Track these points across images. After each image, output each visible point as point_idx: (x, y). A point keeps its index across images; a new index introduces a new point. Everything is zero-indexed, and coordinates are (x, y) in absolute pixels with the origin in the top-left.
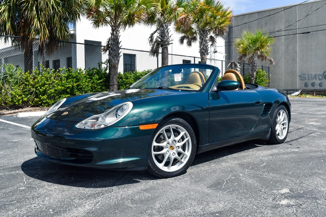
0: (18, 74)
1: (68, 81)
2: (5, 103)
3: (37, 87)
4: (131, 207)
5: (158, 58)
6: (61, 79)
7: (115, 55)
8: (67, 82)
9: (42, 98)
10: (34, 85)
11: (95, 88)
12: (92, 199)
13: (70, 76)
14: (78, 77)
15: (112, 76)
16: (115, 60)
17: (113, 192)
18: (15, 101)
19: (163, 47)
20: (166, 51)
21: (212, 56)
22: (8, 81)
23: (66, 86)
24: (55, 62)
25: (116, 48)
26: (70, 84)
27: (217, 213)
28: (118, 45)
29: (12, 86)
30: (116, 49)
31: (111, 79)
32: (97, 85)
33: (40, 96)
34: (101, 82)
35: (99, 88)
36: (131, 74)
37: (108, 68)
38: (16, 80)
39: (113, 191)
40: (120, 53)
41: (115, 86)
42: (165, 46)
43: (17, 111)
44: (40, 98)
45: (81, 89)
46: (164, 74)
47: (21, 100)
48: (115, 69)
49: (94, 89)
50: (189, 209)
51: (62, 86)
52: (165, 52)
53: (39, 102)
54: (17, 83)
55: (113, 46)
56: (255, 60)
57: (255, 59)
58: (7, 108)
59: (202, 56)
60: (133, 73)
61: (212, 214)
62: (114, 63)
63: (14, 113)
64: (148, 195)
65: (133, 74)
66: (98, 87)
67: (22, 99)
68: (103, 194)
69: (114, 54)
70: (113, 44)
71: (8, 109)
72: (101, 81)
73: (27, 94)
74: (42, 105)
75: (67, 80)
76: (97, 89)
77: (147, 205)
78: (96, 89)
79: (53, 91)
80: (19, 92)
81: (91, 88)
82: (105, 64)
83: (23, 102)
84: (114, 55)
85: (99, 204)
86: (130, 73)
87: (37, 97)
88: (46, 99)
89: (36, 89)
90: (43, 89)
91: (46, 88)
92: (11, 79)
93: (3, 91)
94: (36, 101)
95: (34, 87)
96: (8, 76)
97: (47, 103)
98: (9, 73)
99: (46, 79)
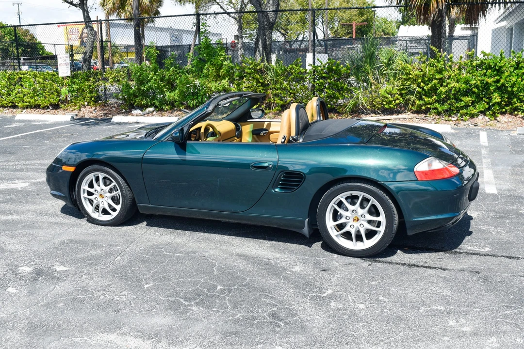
2: (374, 105)
3: (420, 83)
33: (424, 97)
38: (394, 71)
44: (424, 100)
53: (422, 108)
54: (395, 76)
73: (405, 94)
80: (394, 89)
87: (420, 99)
88: (435, 102)
89: (419, 85)
90: (429, 86)
91: (435, 85)
92: (386, 70)
93: (373, 87)
94: (418, 104)
95: (417, 82)
96: (383, 66)
97: (436, 109)
98: (386, 61)
99: (436, 70)
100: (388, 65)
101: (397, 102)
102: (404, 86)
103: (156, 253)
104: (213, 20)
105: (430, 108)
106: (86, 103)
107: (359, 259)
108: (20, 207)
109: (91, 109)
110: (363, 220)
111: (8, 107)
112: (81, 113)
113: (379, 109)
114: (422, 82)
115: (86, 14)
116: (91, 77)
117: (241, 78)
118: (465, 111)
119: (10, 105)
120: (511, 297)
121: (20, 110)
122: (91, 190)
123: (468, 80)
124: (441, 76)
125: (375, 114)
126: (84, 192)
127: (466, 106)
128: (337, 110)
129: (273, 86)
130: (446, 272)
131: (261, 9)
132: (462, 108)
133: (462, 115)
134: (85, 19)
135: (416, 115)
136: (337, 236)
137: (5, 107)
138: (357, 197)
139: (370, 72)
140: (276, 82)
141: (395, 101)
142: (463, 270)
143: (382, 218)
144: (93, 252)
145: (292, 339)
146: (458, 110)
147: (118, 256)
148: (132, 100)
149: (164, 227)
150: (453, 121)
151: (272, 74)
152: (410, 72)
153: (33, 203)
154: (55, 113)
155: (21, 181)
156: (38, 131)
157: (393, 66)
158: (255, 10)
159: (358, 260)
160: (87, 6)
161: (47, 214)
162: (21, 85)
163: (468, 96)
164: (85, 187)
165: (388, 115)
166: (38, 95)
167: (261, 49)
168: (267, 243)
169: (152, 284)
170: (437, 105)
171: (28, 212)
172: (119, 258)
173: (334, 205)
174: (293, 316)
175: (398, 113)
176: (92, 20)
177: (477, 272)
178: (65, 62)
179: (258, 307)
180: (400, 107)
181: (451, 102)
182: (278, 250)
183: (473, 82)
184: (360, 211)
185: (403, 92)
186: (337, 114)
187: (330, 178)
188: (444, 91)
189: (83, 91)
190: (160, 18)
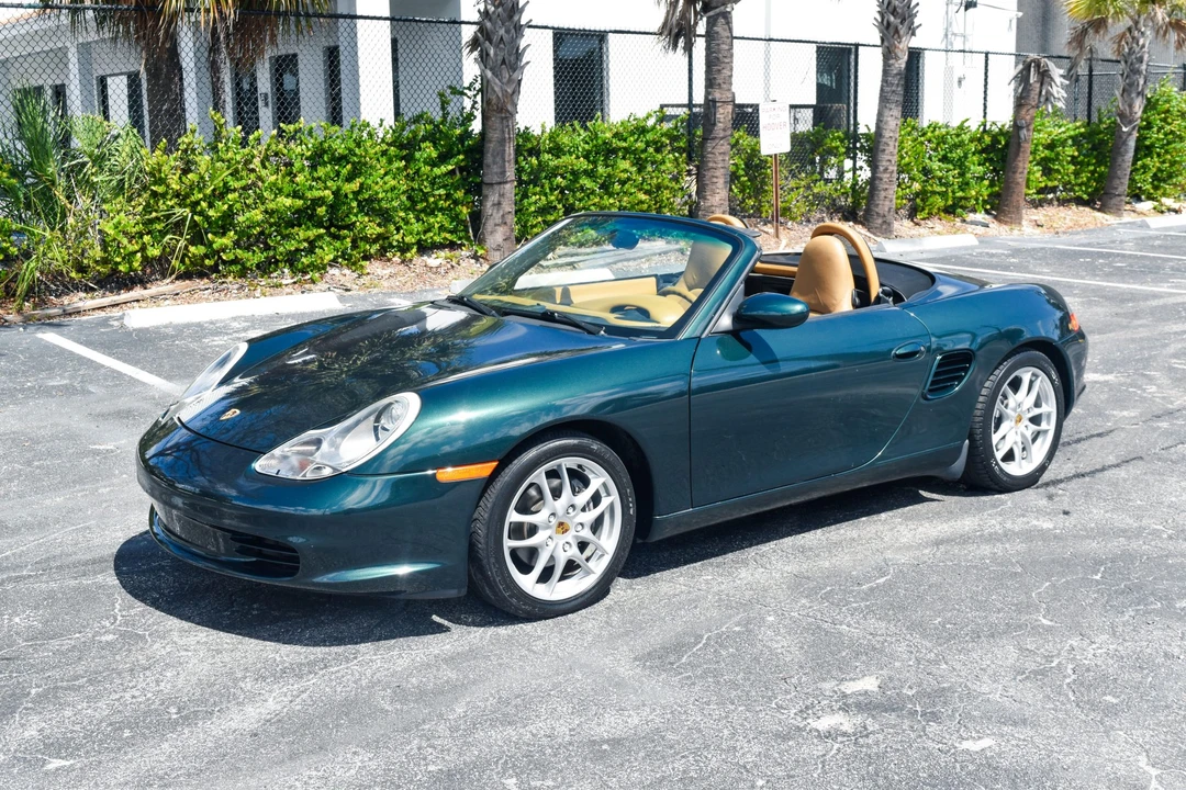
0: (124, 154)
1: (315, 175)
2: (82, 269)
3: (197, 203)
4: (387, 711)
5: (690, 57)
6: (289, 164)
7: (503, 62)
8: (314, 179)
9: (219, 242)
10: (187, 196)
11: (425, 196)
12: (291, 681)
13: (325, 152)
14: (355, 155)
15: (491, 146)
16: (505, 80)
17: (355, 661)
18: (118, 260)
19: (711, 13)
20: (725, 30)
21: (954, 24)
22: (87, 181)
23: (309, 195)
24: (280, 66)
25: (507, 31)
26: (326, 188)
27: (607, 742)
28: (516, 18)
29: (104, 201)
30: (506, 37)
31: (489, 159)
32: (433, 183)
33: (210, 236)
34: (452, 173)
35: (440, 195)
36: (574, 130)
37: (478, 114)
38: (118, 177)
39: (355, 658)
40: (524, 49)
41: (508, 186)
42: (717, 10)
43: (124, 296)
44: (211, 243)
45: (370, 200)
46: (714, 124)
47: (139, 255)
48: (502, 119)
49: (422, 201)
50: (540, 726)
51: (295, 195)
52: (717, 33)
53: (207, 262)
54: (122, 188)
55: (494, 24)
56: (1143, 46)
57: (1141, 42)
58: (86, 285)
59: (886, 43)
60: (582, 127)
61: (594, 742)
62: (500, 95)
63: (113, 306)
64: (450, 675)
65: (582, 132)
66: (437, 192)
67: (143, 249)
68: (326, 667)
69: (500, 58)
70: (494, 17)
71: (93, 289)
72: (450, 167)
73: (160, 231)
74: (218, 272)
75: (313, 167)
76: (432, 199)
77: (431, 706)
78: (427, 201)
79: (256, 214)
80: (131, 223)
81: (409, 198)
82: (466, 94)
83: (146, 261)
84: (499, 62)
85: (304, 696)
86: (572, 125)
87: (200, 241)
89: (193, 208)
90: (218, 208)
91: (232, 205)
92: (96, 174)
93: (71, 220)
94: (194, 255)
95: (189, 202)
96: (86, 162)
102: (156, 211)
105: (221, 263)
114: (202, 198)
135: (186, 283)
139: (58, 182)
141: (142, 252)
146: (287, 259)
164: (511, 515)
165: (117, 289)
173: (998, 402)
183: (317, 194)
185: (155, 227)
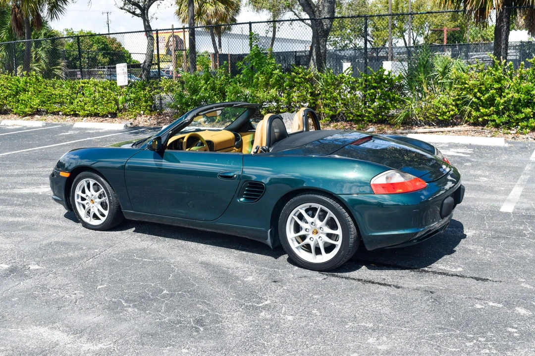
2: (427, 117)
3: (476, 93)
22: (437, 82)
53: (479, 119)
54: (451, 86)
58: (432, 123)
73: (461, 104)
87: (477, 110)
88: (493, 114)
89: (475, 96)
90: (486, 96)
91: (493, 95)
92: (441, 79)
93: (427, 97)
94: (475, 116)
95: (474, 92)
96: (438, 74)
97: (494, 121)
98: (441, 70)
99: (494, 79)
100: (444, 74)
101: (452, 113)
102: (459, 96)
103: (128, 257)
104: (289, 27)
105: (488, 121)
106: (142, 112)
107: (318, 272)
108: (31, 210)
109: (146, 118)
110: (321, 233)
111: (70, 115)
112: (136, 121)
113: (433, 120)
114: (479, 91)
115: (146, 24)
116: (147, 86)
117: (291, 87)
118: (525, 123)
119: (72, 113)
120: (452, 319)
121: (81, 118)
122: (84, 196)
123: (529, 90)
124: (500, 85)
125: (430, 126)
126: (78, 198)
127: (527, 118)
128: (388, 121)
129: (324, 96)
130: (400, 289)
131: (315, 17)
132: (523, 120)
133: (522, 128)
134: (145, 28)
135: (472, 127)
136: (297, 248)
137: (68, 115)
138: (315, 210)
139: (424, 82)
140: (326, 92)
141: (449, 112)
142: (418, 289)
143: (339, 232)
144: (70, 254)
145: (202, 344)
146: (518, 121)
147: (91, 258)
148: (184, 109)
149: (149, 234)
150: (511, 134)
151: (322, 84)
152: (465, 81)
153: (44, 207)
154: (112, 122)
155: (45, 186)
156: (88, 139)
157: (449, 75)
158: (309, 18)
159: (316, 273)
160: (147, 16)
161: (50, 218)
162: (83, 94)
163: (529, 107)
164: (78, 192)
165: (442, 127)
166: (97, 104)
167: (315, 57)
168: (236, 253)
169: (105, 285)
170: (495, 117)
171: (35, 215)
172: (91, 260)
173: (294, 217)
174: (218, 322)
175: (454, 124)
176: (153, 29)
177: (431, 292)
178: (123, 72)
179: (189, 312)
180: (456, 118)
181: (510, 113)
182: (244, 260)
184: (319, 224)
185: (458, 102)
186: (388, 126)
187: (288, 189)
188: (502, 101)
189: (140, 99)
190: (238, 25)
